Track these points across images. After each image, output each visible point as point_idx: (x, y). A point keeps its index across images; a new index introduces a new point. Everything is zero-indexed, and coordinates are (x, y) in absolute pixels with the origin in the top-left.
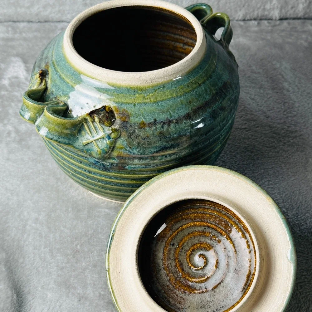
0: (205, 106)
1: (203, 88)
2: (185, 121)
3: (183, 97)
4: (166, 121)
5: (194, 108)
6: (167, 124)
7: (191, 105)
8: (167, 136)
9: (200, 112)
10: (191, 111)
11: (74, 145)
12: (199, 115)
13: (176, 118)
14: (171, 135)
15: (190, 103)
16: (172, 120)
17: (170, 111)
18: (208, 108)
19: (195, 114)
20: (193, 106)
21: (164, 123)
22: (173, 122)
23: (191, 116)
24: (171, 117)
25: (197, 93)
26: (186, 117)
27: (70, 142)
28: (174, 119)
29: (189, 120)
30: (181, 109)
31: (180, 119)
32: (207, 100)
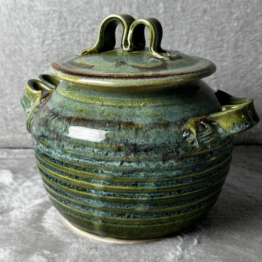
0: (89, 122)
1: (102, 109)
2: (64, 121)
3: (80, 104)
4: (56, 113)
5: (80, 116)
6: (55, 115)
7: (80, 113)
8: (48, 125)
9: (80, 123)
10: (75, 117)
11: (26, 109)
12: (77, 124)
13: (63, 115)
14: (50, 126)
15: (81, 111)
16: (59, 115)
17: (65, 108)
18: (89, 125)
19: (76, 121)
20: (81, 114)
21: (54, 114)
22: (58, 117)
23: (72, 120)
24: (61, 112)
25: (94, 108)
26: (68, 119)
27: (25, 106)
28: (61, 115)
29: (67, 122)
30: (71, 111)
31: (64, 118)
32: (96, 119)
